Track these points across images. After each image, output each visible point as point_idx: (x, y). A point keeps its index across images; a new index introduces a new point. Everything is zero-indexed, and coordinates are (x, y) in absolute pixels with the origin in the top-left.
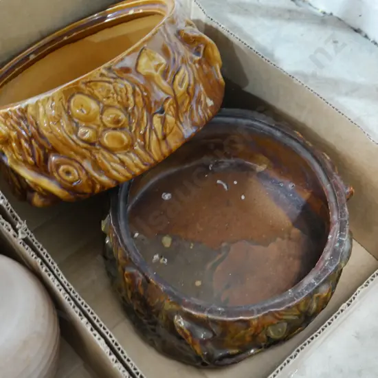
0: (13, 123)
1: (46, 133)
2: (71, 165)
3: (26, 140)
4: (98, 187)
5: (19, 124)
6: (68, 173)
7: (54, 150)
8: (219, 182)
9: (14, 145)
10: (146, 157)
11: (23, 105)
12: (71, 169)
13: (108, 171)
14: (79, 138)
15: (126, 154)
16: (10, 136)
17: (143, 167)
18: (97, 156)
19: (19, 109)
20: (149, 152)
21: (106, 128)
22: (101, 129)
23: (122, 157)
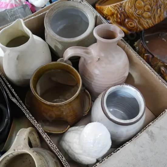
0: (117, 8)
1: (127, 11)
2: (133, 22)
3: (120, 14)
4: (138, 30)
5: (119, 9)
6: (131, 24)
7: (128, 17)
8: (163, 39)
9: (115, 16)
10: (154, 21)
11: (122, 2)
12: (132, 23)
13: (143, 25)
14: (136, 13)
15: (149, 20)
16: (114, 13)
17: (153, 25)
18: (141, 20)
19: (120, 4)
20: (155, 21)
21: (145, 11)
22: (143, 11)
23: (147, 20)
